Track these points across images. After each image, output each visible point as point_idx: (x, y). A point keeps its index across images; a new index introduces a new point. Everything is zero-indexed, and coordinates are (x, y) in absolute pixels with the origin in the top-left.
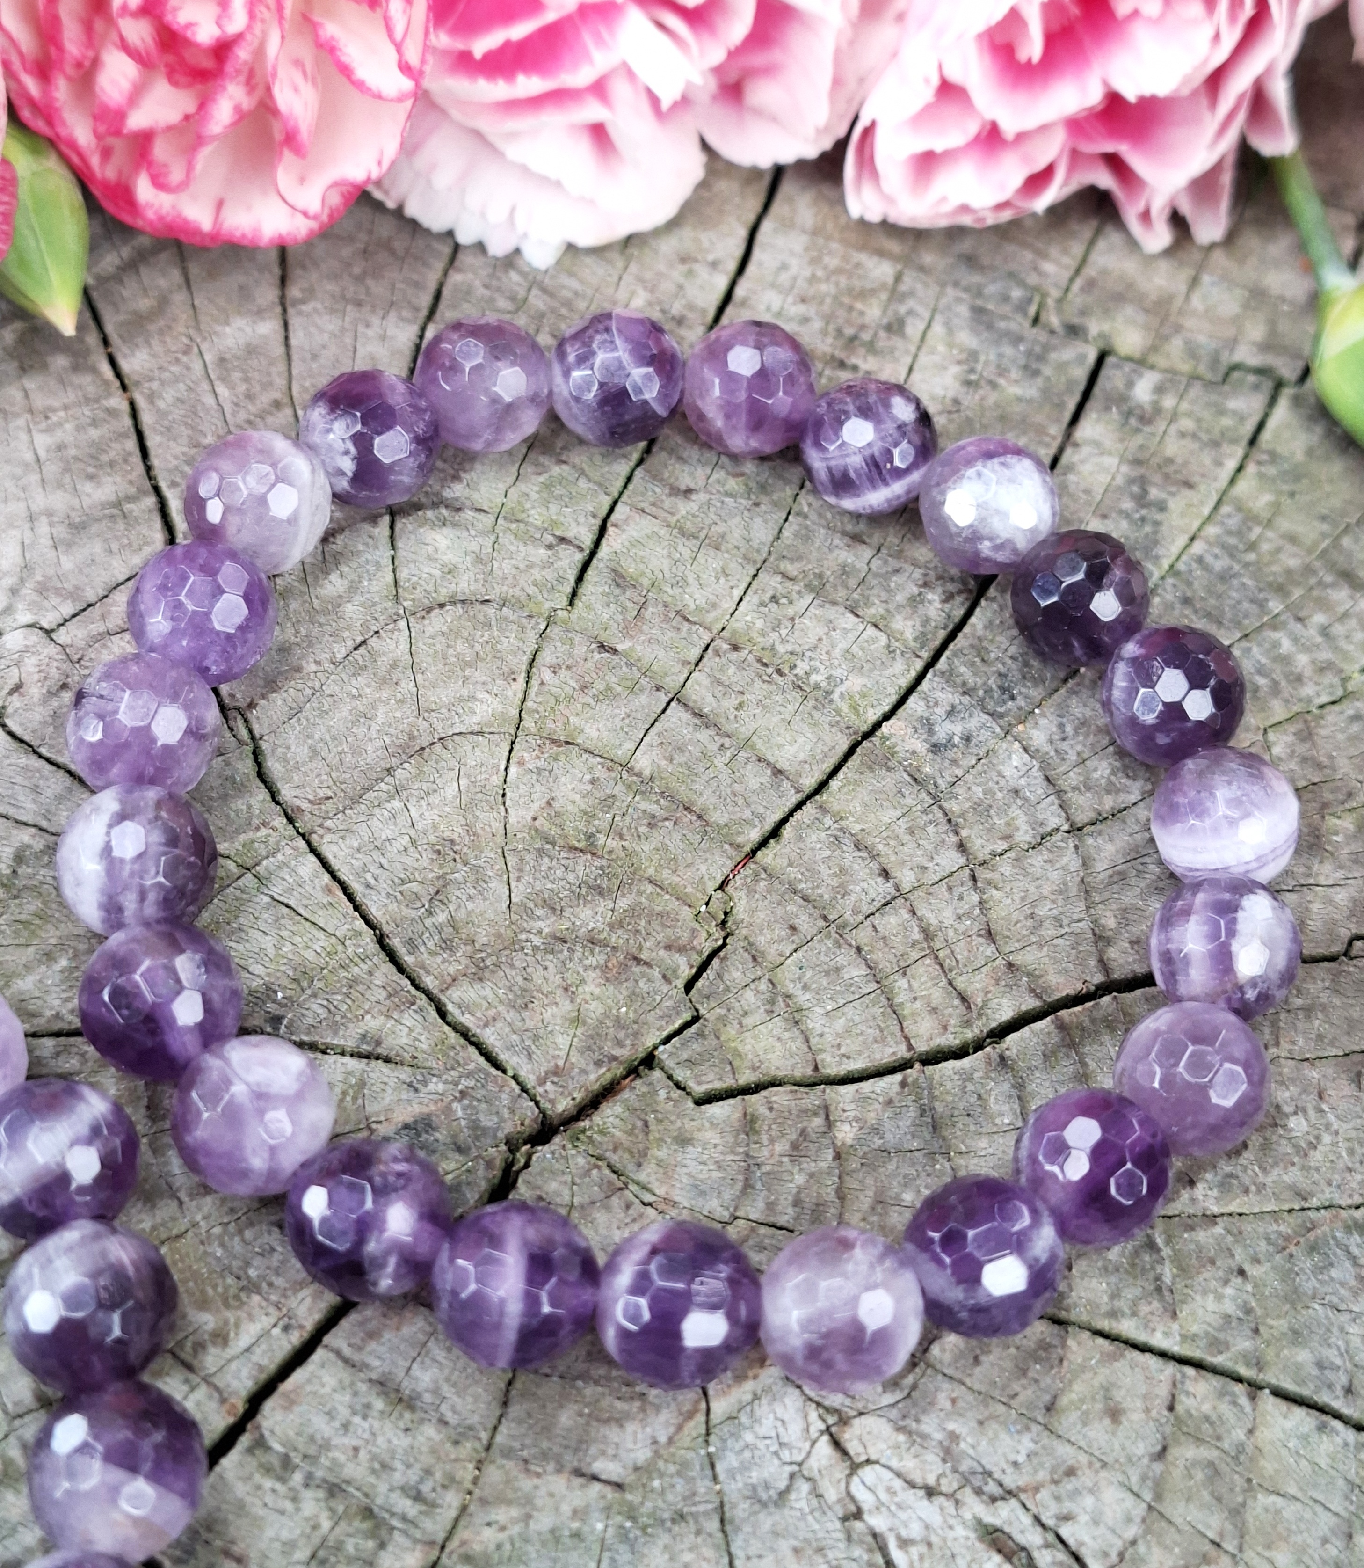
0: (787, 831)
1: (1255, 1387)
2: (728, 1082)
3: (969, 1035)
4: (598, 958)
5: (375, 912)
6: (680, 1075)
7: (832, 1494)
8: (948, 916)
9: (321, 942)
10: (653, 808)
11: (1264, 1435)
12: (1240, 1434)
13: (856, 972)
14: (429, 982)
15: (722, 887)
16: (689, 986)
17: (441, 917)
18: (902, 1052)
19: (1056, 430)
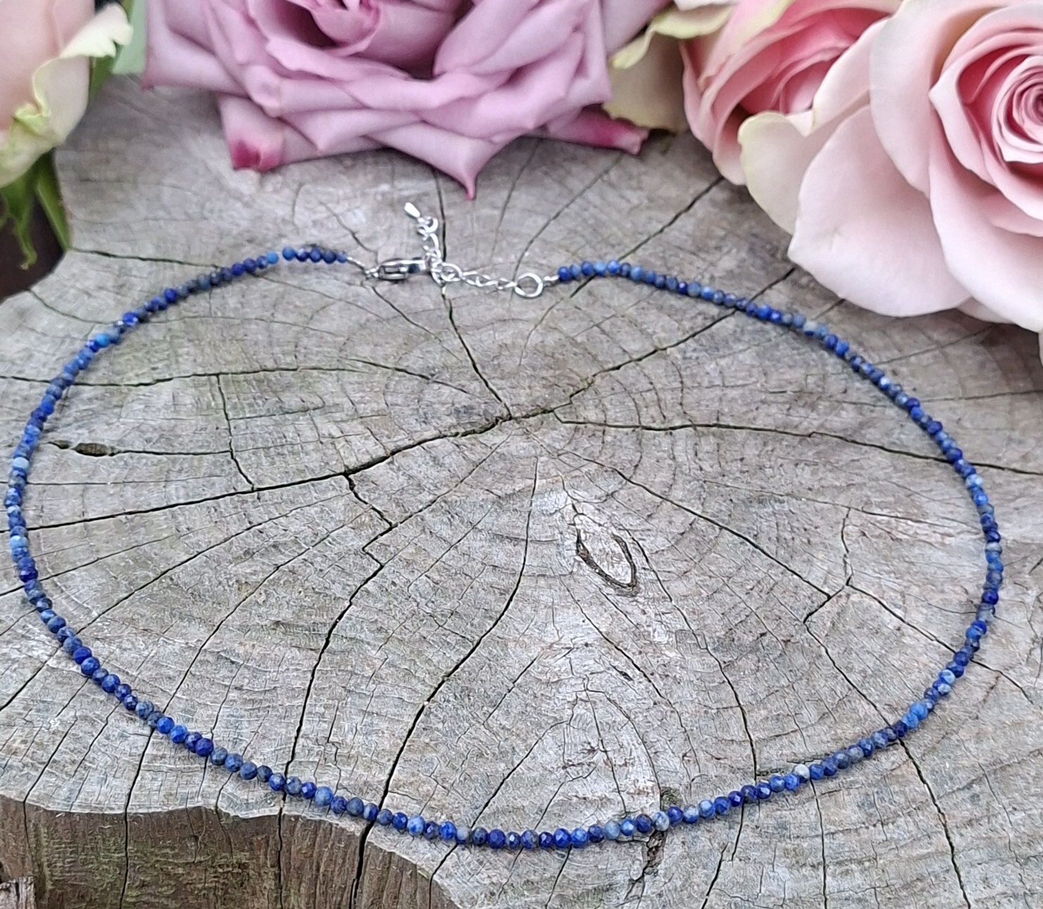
0: (622, 368)
1: (721, 528)
2: (575, 420)
3: (663, 426)
4: (544, 382)
5: (473, 356)
6: (559, 416)
7: (567, 519)
8: (669, 397)
9: (455, 359)
10: (577, 351)
11: (721, 540)
12: (712, 537)
13: (631, 404)
14: (485, 377)
15: (594, 376)
16: (571, 396)
17: (496, 362)
18: (637, 424)
19: (766, 285)
